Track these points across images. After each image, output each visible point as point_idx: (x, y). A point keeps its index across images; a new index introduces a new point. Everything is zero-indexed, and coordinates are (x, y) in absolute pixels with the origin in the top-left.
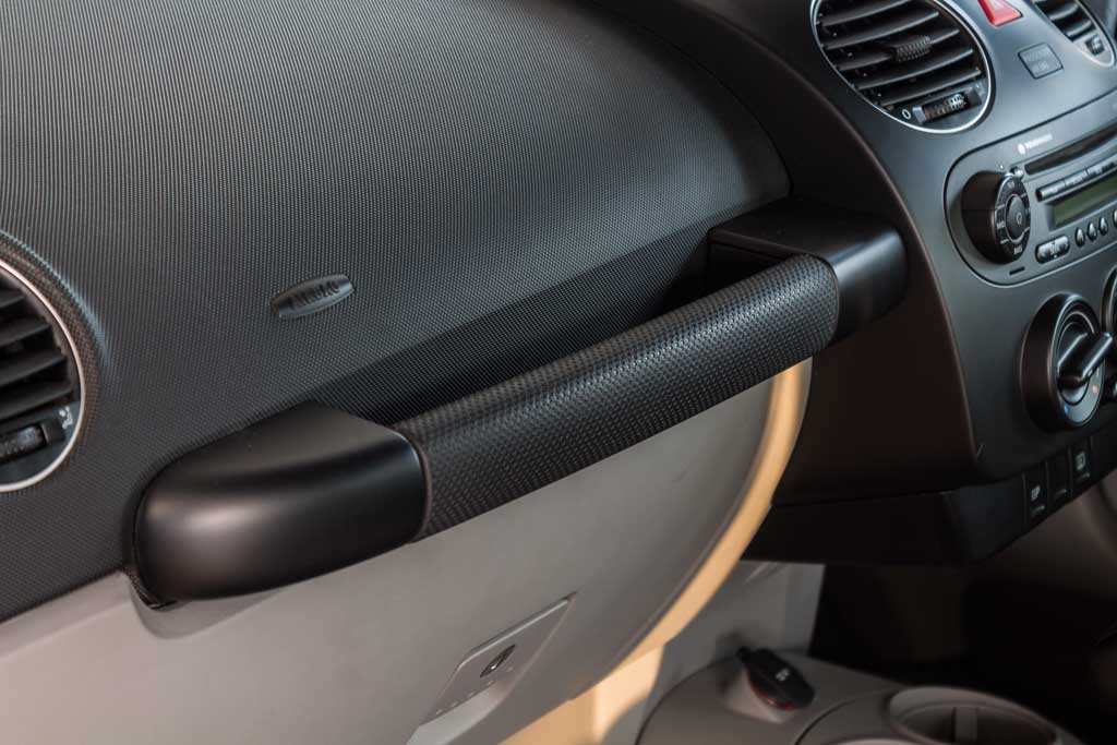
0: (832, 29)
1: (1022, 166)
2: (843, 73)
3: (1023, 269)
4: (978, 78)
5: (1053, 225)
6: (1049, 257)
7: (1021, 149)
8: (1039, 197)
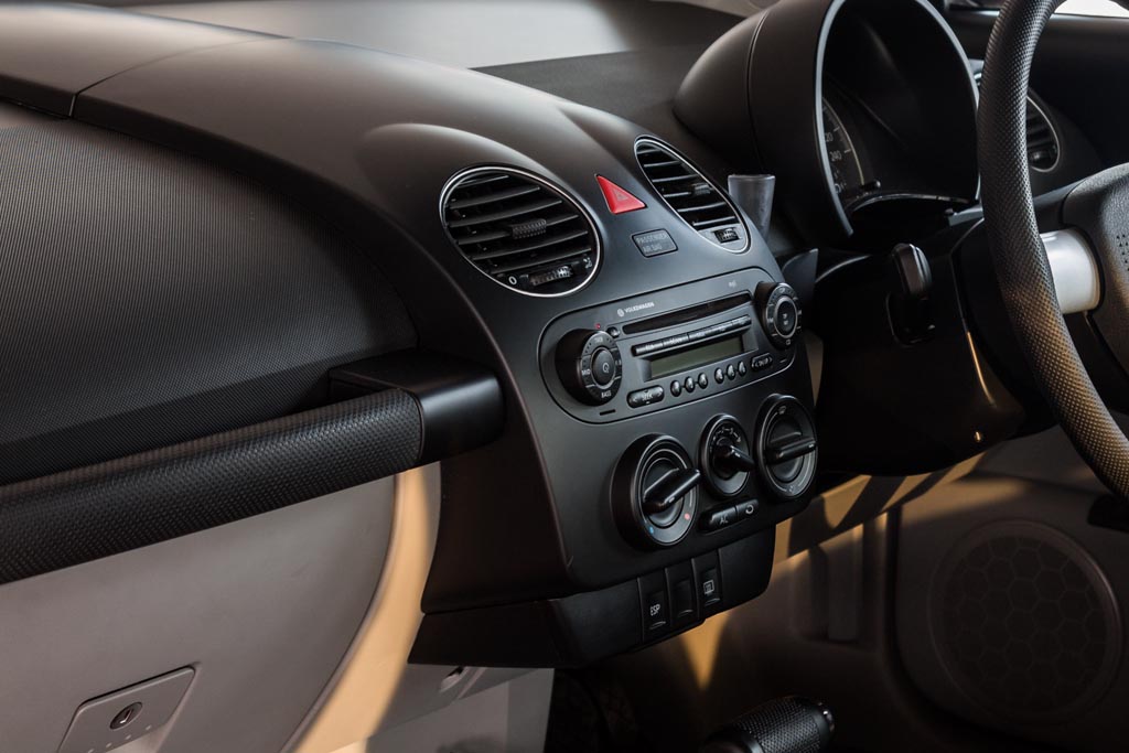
0: (462, 211)
1: (620, 327)
2: (461, 246)
3: (614, 411)
4: (588, 253)
5: (649, 377)
6: (641, 403)
7: (621, 313)
8: (634, 353)
